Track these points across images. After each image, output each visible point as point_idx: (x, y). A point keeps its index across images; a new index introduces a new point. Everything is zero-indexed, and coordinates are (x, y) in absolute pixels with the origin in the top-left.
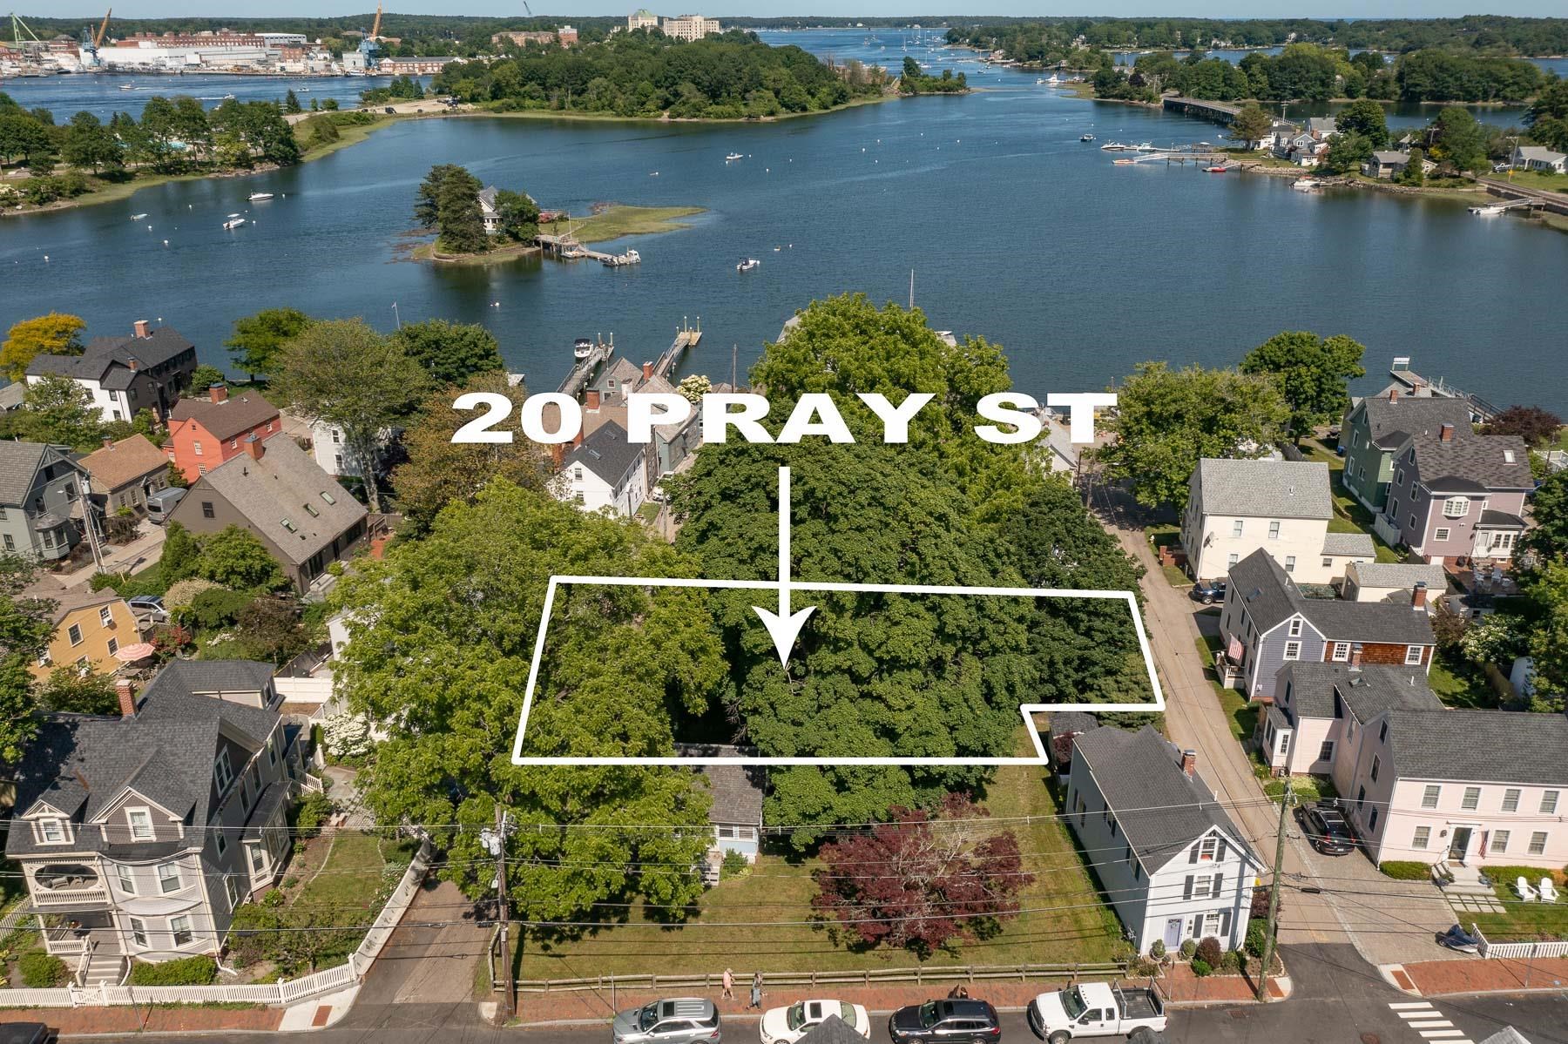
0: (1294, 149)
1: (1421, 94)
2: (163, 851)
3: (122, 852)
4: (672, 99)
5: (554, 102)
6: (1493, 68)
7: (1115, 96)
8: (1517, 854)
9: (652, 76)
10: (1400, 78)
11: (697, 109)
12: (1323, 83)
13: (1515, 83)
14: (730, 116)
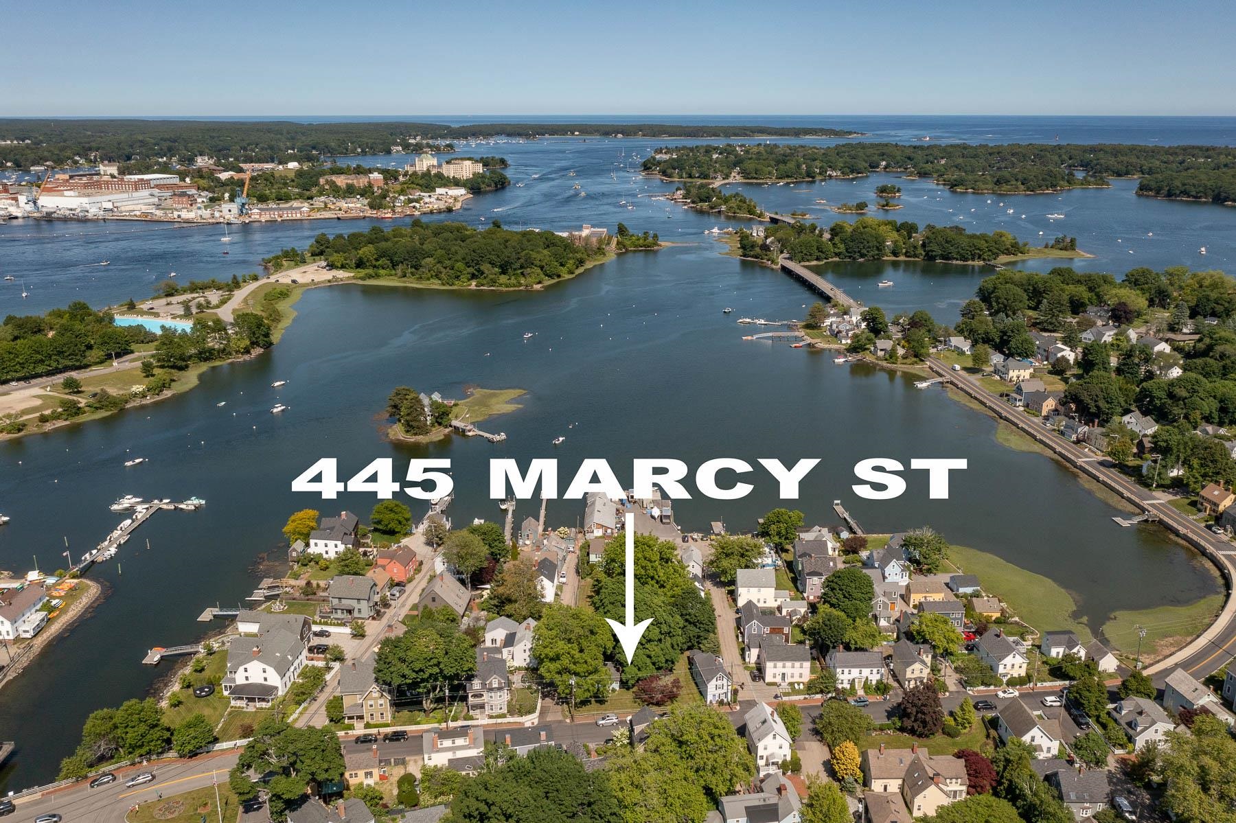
0: (839, 332)
1: (936, 256)
2: (500, 689)
3: (491, 690)
4: (477, 273)
5: (399, 272)
6: (976, 241)
7: (752, 257)
8: (797, 679)
9: (464, 259)
10: (924, 245)
11: (493, 282)
12: (878, 249)
13: (990, 250)
14: (514, 286)
